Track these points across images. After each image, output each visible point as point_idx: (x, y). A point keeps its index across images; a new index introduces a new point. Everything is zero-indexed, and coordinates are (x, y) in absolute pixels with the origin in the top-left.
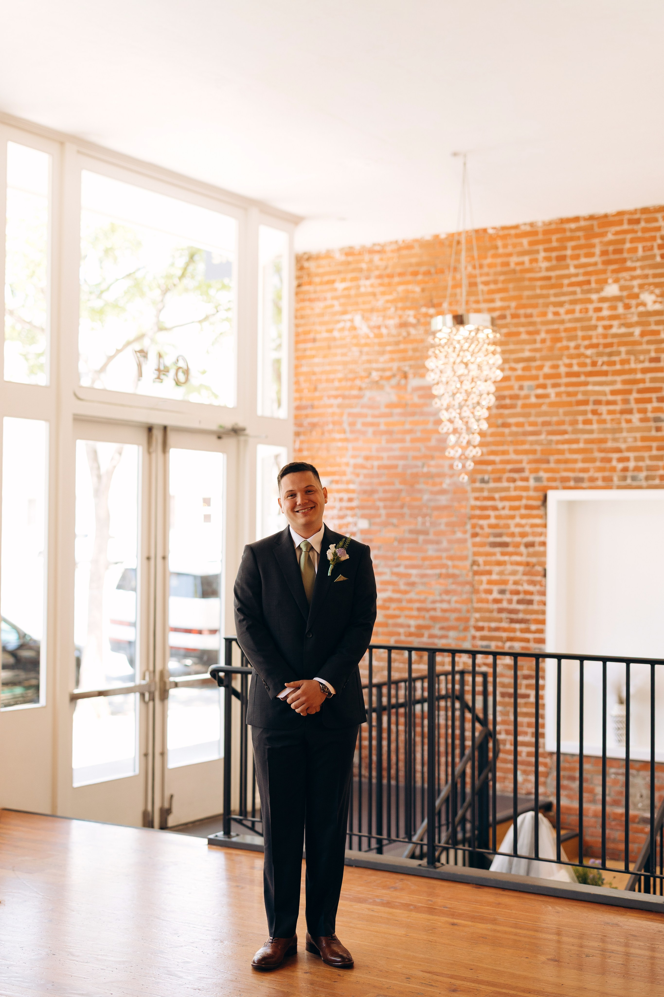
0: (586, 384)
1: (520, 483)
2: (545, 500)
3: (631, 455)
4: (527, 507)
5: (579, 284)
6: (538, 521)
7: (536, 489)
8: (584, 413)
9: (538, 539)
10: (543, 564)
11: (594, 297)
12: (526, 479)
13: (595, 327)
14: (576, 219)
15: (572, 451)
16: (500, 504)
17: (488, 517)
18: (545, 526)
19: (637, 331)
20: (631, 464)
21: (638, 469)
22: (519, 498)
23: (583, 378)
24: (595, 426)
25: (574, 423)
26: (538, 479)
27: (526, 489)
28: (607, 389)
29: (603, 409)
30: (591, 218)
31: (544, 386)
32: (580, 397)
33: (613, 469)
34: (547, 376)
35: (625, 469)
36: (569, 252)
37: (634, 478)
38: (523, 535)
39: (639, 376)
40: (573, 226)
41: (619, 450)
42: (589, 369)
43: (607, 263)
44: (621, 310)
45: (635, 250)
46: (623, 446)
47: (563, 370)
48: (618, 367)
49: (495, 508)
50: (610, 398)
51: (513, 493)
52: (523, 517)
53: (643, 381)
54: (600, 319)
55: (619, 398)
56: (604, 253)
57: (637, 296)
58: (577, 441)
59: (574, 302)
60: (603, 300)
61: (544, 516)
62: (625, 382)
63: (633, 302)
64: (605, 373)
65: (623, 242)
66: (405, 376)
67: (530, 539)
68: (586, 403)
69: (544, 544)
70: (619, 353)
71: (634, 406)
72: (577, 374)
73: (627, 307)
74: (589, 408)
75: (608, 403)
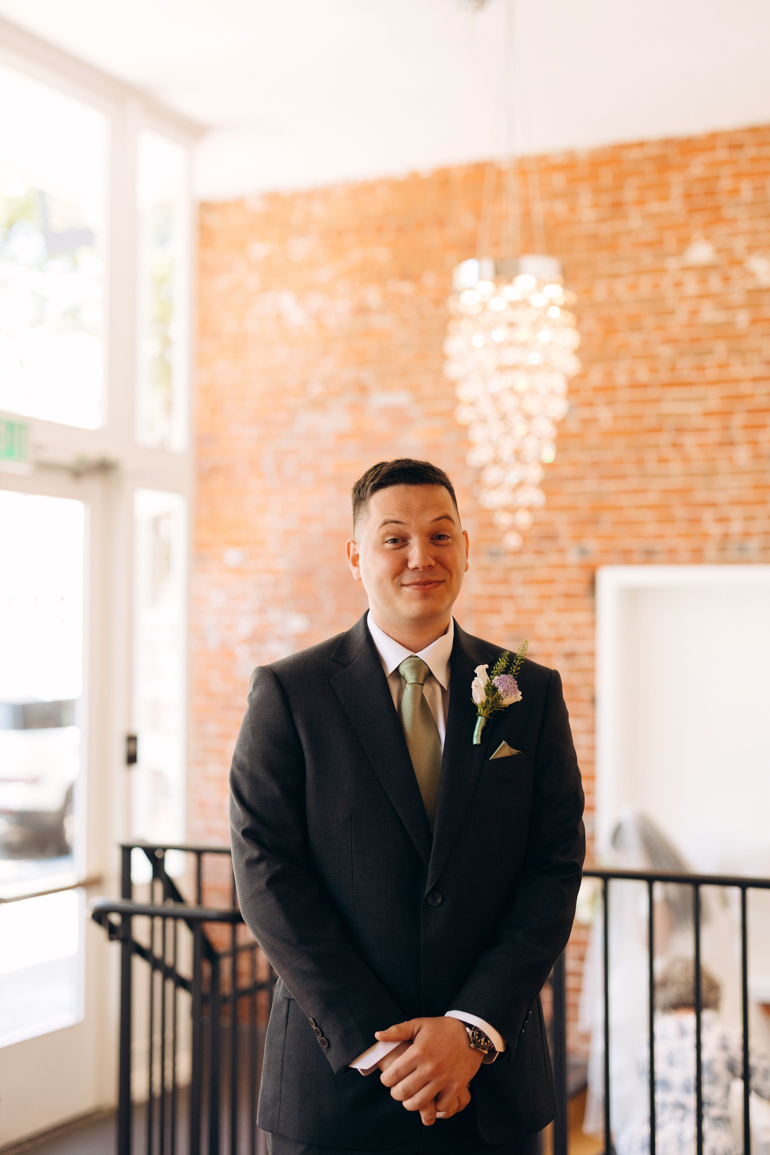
0: (658, 400)
1: (554, 558)
2: (592, 583)
3: (736, 513)
4: (568, 596)
5: (649, 245)
6: (582, 617)
7: (581, 567)
8: (657, 446)
9: (582, 647)
10: (591, 686)
11: (672, 264)
12: (562, 551)
13: (672, 313)
14: (641, 145)
15: (639, 507)
16: (520, 590)
17: (497, 611)
18: (593, 624)
19: (742, 318)
20: (736, 527)
21: (747, 535)
22: (551, 581)
23: (653, 393)
24: (675, 467)
25: (640, 462)
26: (583, 552)
27: (563, 566)
28: (694, 408)
29: (689, 441)
30: (667, 142)
31: (590, 405)
32: (650, 422)
33: (705, 536)
34: (597, 389)
35: (726, 536)
36: (629, 194)
37: (741, 549)
38: (559, 639)
39: (746, 388)
40: (634, 154)
41: (712, 505)
42: (664, 376)
43: (693, 211)
44: (715, 283)
45: (735, 192)
46: (720, 497)
47: (621, 378)
48: (712, 374)
49: (511, 597)
50: (698, 422)
51: (542, 573)
52: (559, 610)
53: (752, 396)
54: (682, 298)
55: (714, 423)
56: (688, 196)
57: (738, 263)
58: (645, 491)
59: (639, 273)
60: (687, 269)
61: (593, 609)
62: (725, 398)
63: (735, 272)
64: (690, 384)
65: (717, 178)
66: (363, 389)
67: (569, 646)
68: (658, 430)
69: (592, 654)
70: (711, 352)
71: (738, 434)
72: (645, 386)
73: (726, 279)
74: (665, 438)
75: (698, 430)
